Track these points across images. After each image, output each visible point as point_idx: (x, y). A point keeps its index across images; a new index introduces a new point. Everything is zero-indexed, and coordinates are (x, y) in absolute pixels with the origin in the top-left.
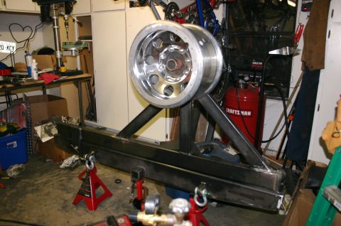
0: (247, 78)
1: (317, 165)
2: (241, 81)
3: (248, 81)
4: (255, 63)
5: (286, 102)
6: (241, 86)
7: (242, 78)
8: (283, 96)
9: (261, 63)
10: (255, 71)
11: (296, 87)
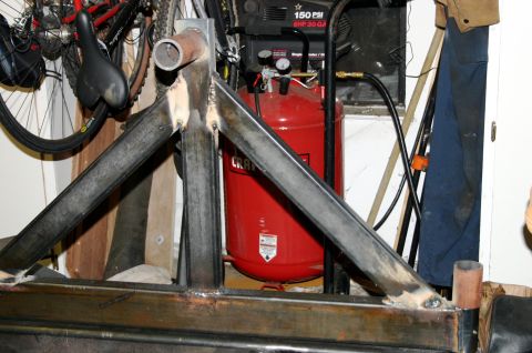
0: (283, 64)
1: (509, 292)
2: (267, 73)
3: (287, 71)
4: (303, 15)
5: (401, 118)
6: (270, 87)
7: (270, 62)
8: (391, 100)
9: (320, 15)
10: (304, 38)
11: (424, 74)
